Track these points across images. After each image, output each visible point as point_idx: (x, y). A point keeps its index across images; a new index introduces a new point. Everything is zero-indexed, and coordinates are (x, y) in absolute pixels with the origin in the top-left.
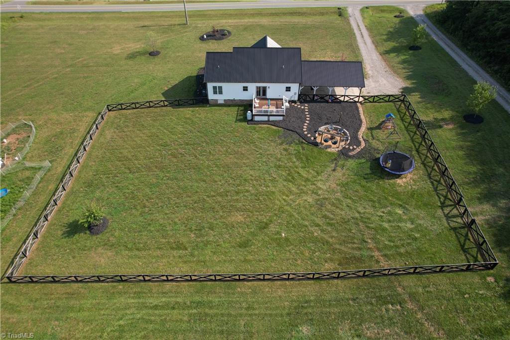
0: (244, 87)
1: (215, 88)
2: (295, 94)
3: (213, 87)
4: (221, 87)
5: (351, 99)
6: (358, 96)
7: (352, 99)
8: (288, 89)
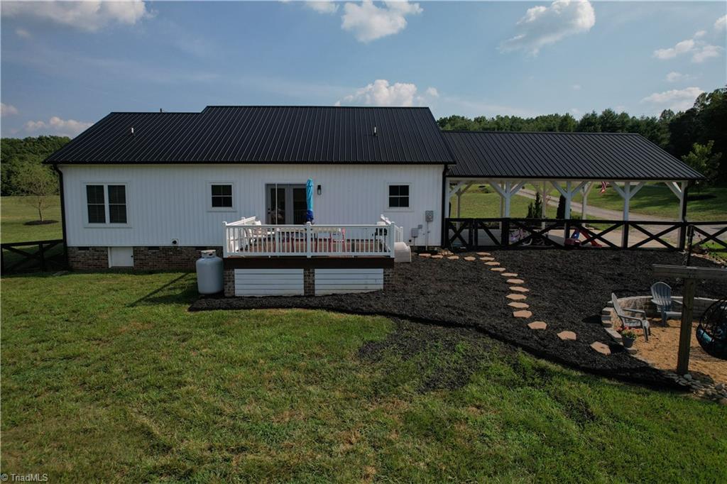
0: (215, 189)
1: (94, 193)
2: (429, 217)
3: (89, 188)
4: (122, 188)
5: (652, 237)
6: (676, 225)
7: (656, 237)
8: (399, 196)
